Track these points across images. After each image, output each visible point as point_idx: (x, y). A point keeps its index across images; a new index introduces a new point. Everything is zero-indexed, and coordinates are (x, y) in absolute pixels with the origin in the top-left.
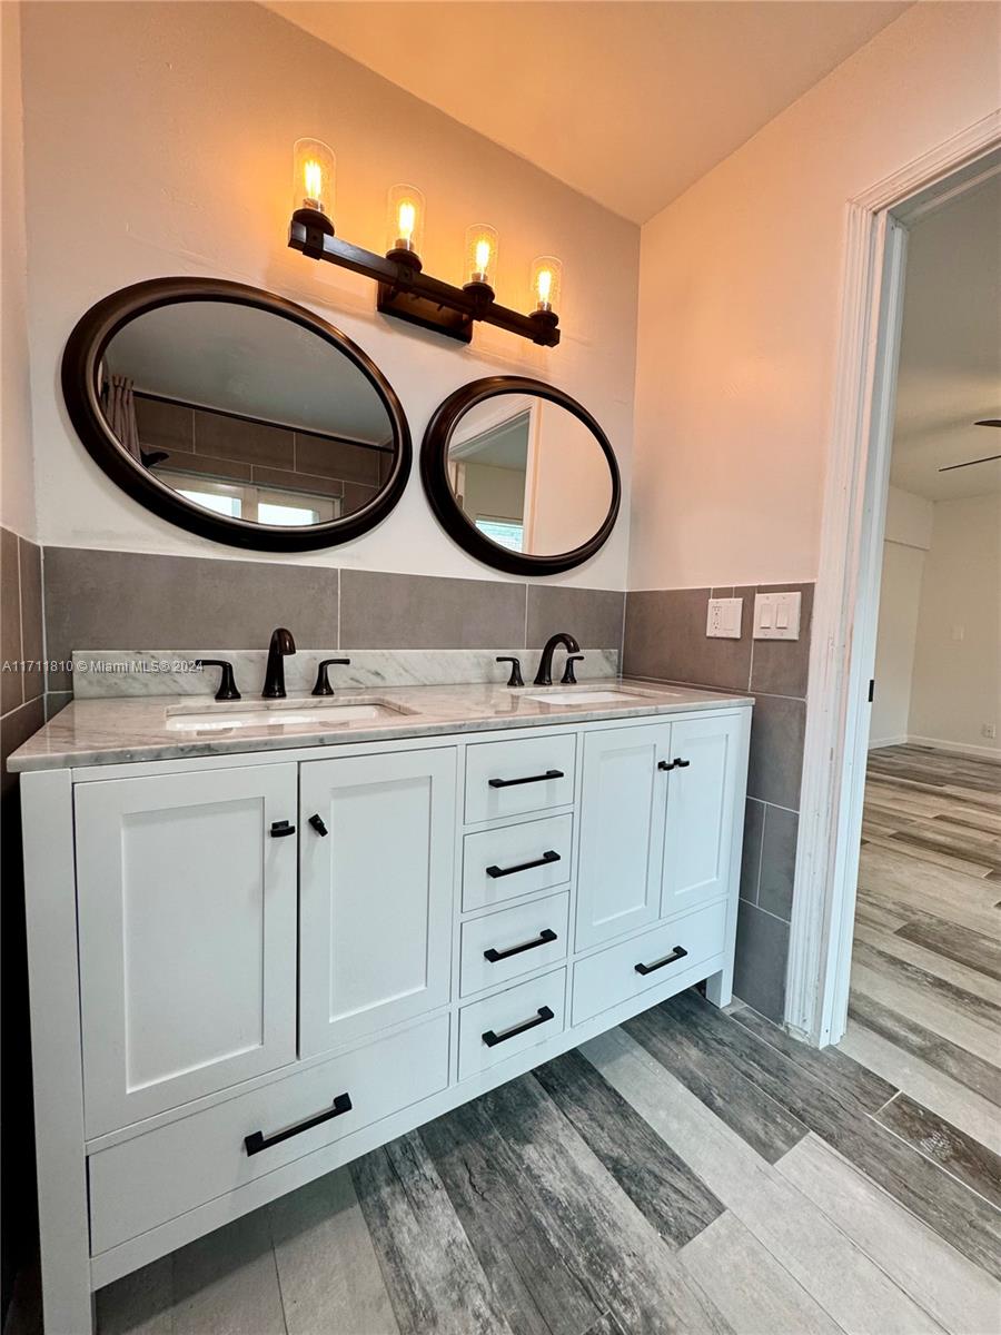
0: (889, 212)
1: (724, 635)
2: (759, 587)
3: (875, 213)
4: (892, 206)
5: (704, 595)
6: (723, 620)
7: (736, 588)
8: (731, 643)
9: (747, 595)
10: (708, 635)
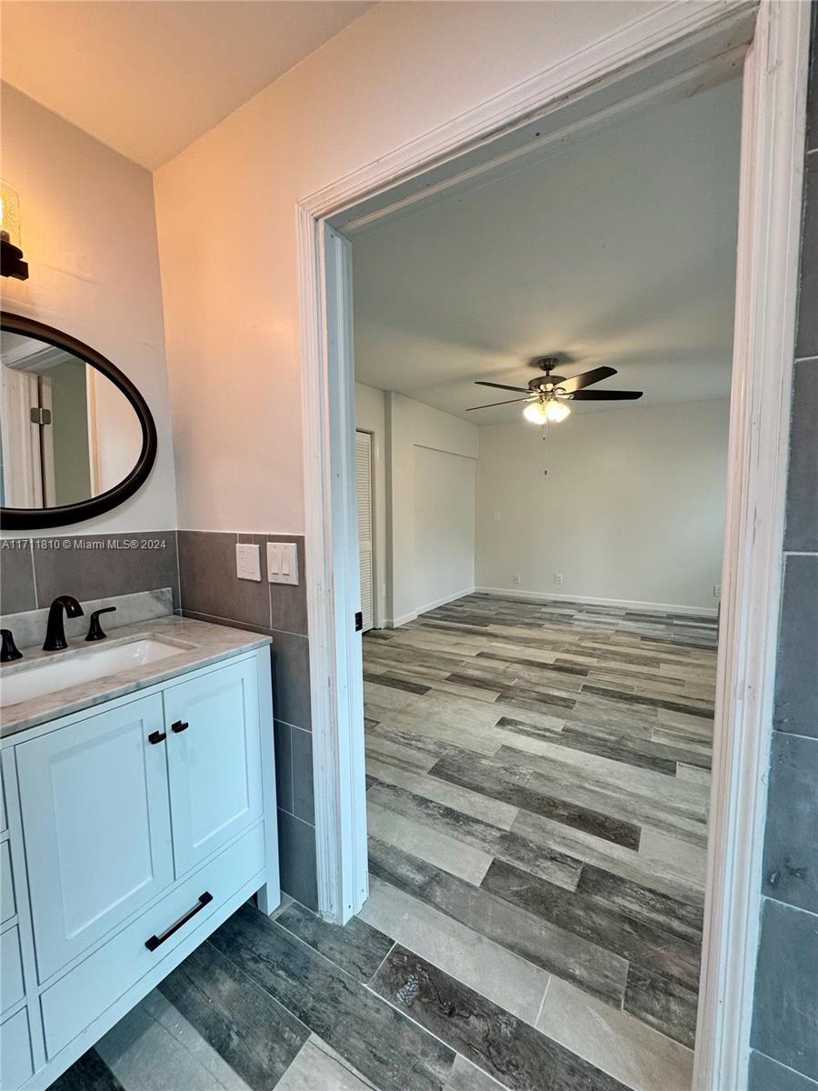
0: (325, 221)
1: (249, 578)
2: (269, 536)
3: (317, 220)
4: (329, 216)
5: (232, 539)
6: (246, 564)
7: (255, 535)
8: (255, 585)
9: (262, 541)
10: (239, 576)
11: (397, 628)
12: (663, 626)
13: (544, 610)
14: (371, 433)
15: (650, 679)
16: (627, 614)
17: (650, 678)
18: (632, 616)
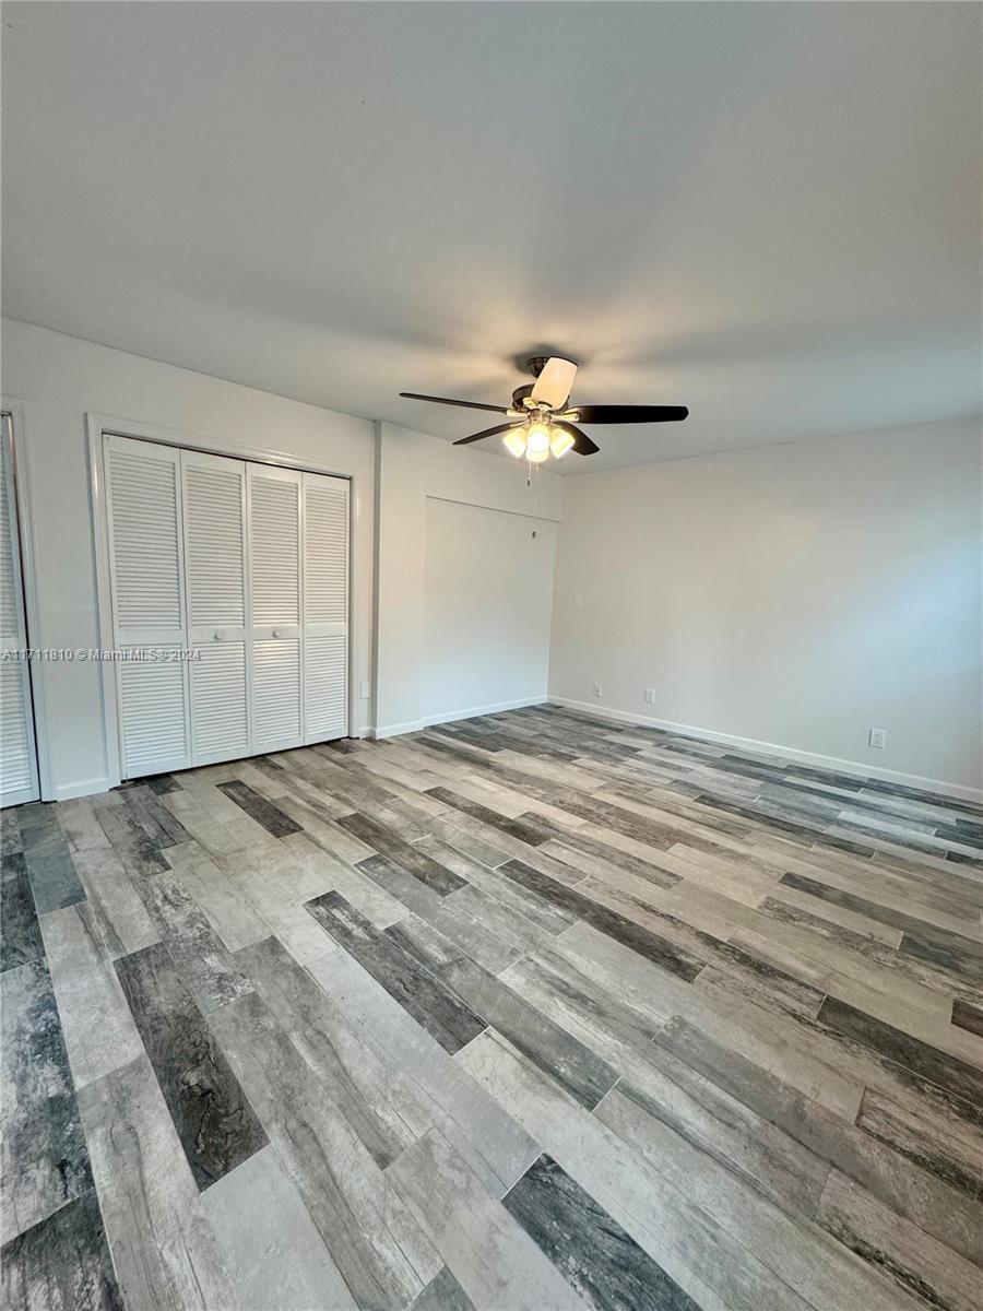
11: (381, 740)
12: (758, 783)
13: (611, 737)
14: (350, 479)
15: (629, 868)
16: (727, 757)
17: (631, 864)
18: (732, 762)
